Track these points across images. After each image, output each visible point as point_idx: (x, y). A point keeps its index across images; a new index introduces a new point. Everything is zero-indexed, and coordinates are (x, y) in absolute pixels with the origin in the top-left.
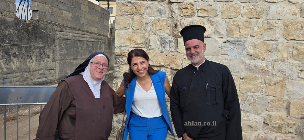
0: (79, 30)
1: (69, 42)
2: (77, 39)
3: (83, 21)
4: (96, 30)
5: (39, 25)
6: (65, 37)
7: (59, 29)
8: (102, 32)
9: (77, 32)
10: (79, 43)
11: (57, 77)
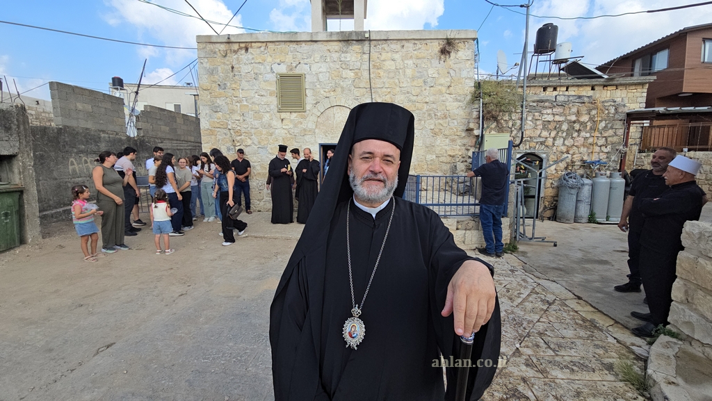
0: (177, 140)
3: (179, 132)
5: (144, 140)
7: (160, 141)
9: (175, 142)
10: (178, 152)
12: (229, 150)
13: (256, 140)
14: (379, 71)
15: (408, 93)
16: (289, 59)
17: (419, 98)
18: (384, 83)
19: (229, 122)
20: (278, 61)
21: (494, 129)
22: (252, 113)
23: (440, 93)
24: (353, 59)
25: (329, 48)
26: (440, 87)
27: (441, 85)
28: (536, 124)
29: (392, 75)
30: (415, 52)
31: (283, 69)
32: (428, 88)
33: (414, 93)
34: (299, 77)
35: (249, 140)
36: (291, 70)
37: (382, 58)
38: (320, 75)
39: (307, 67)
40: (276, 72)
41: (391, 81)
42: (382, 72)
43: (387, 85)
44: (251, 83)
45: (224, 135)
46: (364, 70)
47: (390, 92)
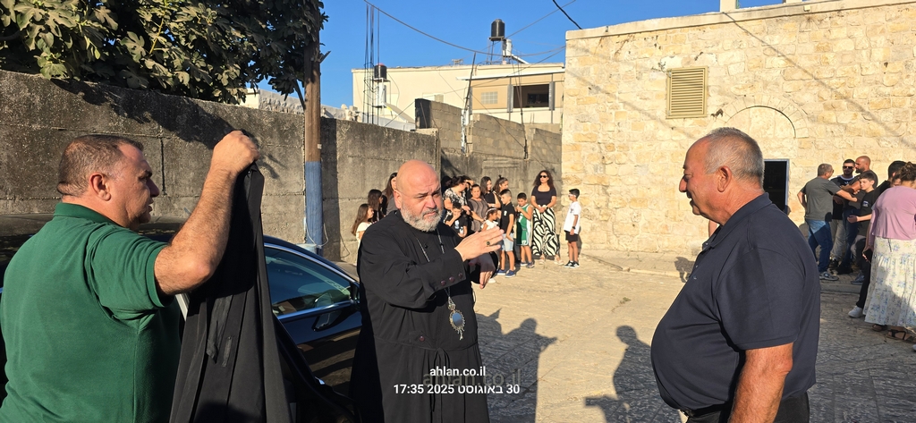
0: (499, 156)
1: (491, 171)
2: (496, 166)
3: (502, 144)
4: (512, 153)
5: (473, 157)
6: (488, 165)
7: (484, 157)
8: (518, 155)
9: (497, 158)
12: (596, 169)
13: (634, 156)
14: (827, 55)
15: (876, 83)
16: (687, 48)
17: (897, 89)
18: (834, 71)
19: (600, 135)
20: (671, 53)
22: (631, 121)
24: (785, 41)
31: (675, 63)
33: (886, 82)
34: (701, 70)
35: (624, 156)
36: (688, 63)
37: (833, 36)
38: (732, 68)
39: (712, 58)
40: (666, 68)
41: (847, 68)
42: (830, 56)
43: (839, 73)
44: (632, 85)
45: (592, 151)
46: (801, 55)
47: (844, 84)
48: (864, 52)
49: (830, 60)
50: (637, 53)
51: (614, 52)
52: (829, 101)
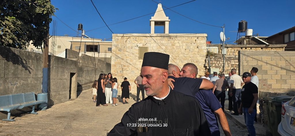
1: (86, 71)
2: (88, 70)
3: (89, 63)
4: (92, 66)
7: (85, 67)
11: (84, 83)
12: (121, 72)
13: (131, 68)
14: (174, 46)
15: (184, 54)
16: (143, 42)
17: (188, 55)
18: (175, 50)
19: (122, 63)
20: (140, 43)
21: (214, 67)
22: (130, 59)
23: (195, 54)
24: (165, 42)
25: (157, 39)
26: (195, 52)
27: (195, 51)
28: (229, 65)
29: (178, 48)
30: (186, 41)
31: (141, 45)
32: (191, 52)
33: (186, 54)
34: (147, 48)
35: (128, 68)
36: (144, 45)
37: (175, 42)
38: (154, 48)
39: (149, 45)
40: (138, 46)
41: (178, 50)
42: (175, 47)
43: (176, 51)
44: (130, 50)
45: (119, 67)
46: (169, 46)
47: (177, 53)
48: (181, 47)
49: (174, 48)
50: (131, 42)
51: (125, 41)
52: (174, 57)
